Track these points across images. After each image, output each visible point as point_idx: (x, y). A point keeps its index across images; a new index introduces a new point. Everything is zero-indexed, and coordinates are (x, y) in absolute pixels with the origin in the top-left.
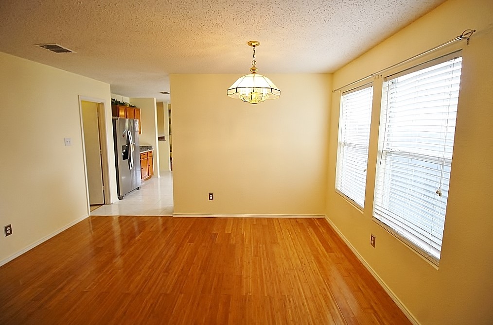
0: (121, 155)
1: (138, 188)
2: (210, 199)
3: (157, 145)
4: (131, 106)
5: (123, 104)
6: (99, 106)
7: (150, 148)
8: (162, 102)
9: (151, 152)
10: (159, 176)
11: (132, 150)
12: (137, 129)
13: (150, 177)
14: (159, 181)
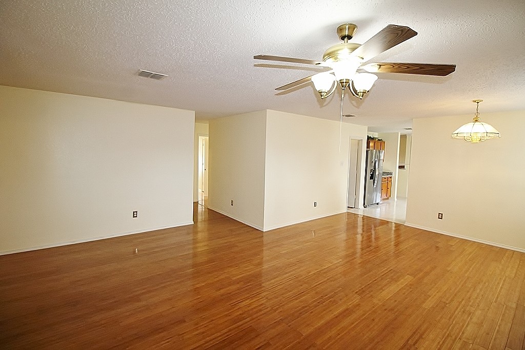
0: (369, 176)
1: (378, 204)
2: (439, 218)
3: (396, 172)
4: (379, 140)
5: (373, 139)
6: (360, 142)
7: (391, 174)
8: (406, 135)
9: (391, 178)
10: (396, 199)
11: (377, 173)
12: (382, 158)
13: (388, 199)
14: (395, 203)
